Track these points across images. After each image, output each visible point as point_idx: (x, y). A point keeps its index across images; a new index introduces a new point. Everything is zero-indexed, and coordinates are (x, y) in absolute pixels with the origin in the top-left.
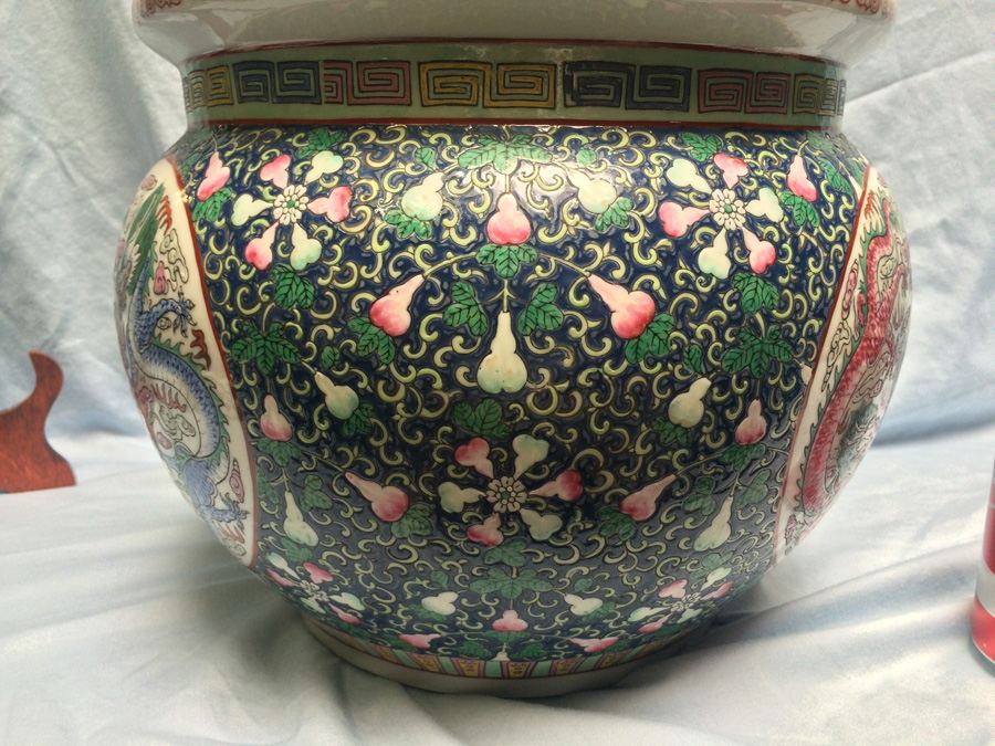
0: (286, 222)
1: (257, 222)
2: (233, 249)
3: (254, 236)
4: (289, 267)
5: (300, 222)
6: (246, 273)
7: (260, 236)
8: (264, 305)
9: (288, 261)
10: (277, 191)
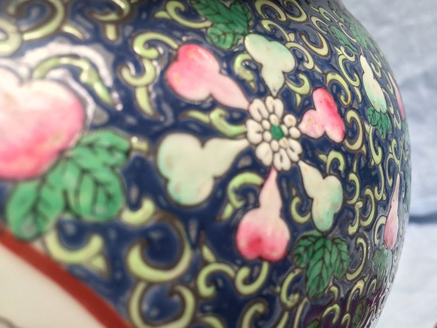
0: (286, 165)
1: (238, 181)
2: (207, 253)
3: (245, 209)
4: (314, 233)
5: (304, 157)
6: (249, 280)
7: (257, 205)
8: (292, 311)
9: (311, 225)
10: (238, 117)
